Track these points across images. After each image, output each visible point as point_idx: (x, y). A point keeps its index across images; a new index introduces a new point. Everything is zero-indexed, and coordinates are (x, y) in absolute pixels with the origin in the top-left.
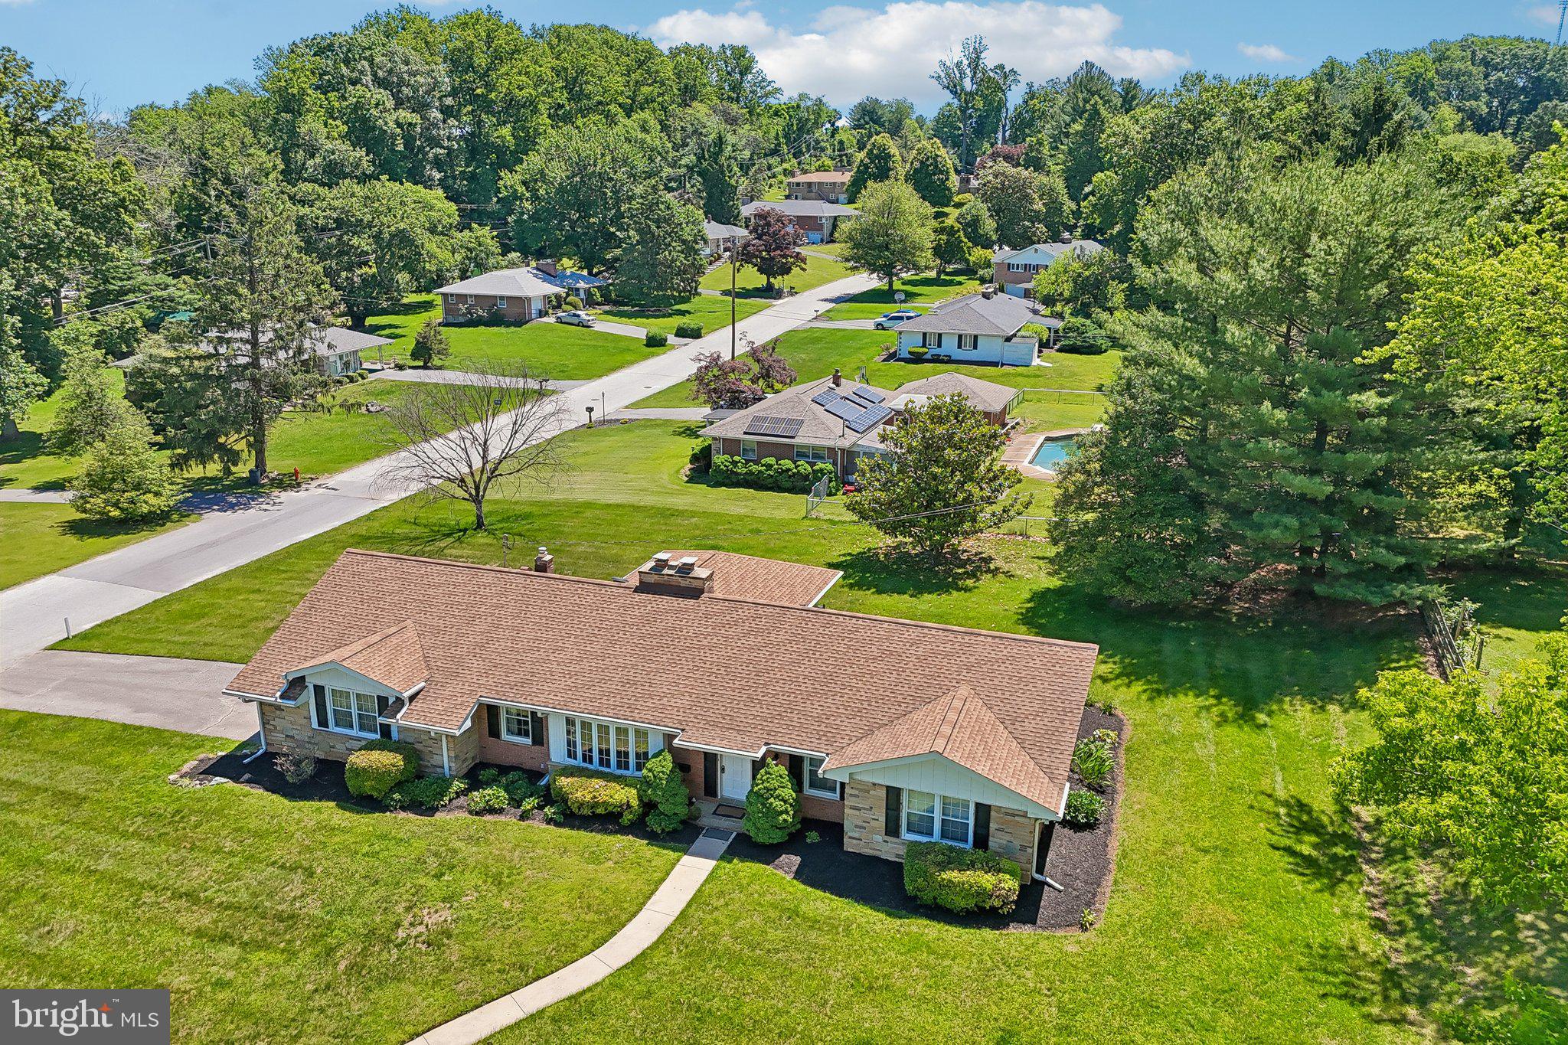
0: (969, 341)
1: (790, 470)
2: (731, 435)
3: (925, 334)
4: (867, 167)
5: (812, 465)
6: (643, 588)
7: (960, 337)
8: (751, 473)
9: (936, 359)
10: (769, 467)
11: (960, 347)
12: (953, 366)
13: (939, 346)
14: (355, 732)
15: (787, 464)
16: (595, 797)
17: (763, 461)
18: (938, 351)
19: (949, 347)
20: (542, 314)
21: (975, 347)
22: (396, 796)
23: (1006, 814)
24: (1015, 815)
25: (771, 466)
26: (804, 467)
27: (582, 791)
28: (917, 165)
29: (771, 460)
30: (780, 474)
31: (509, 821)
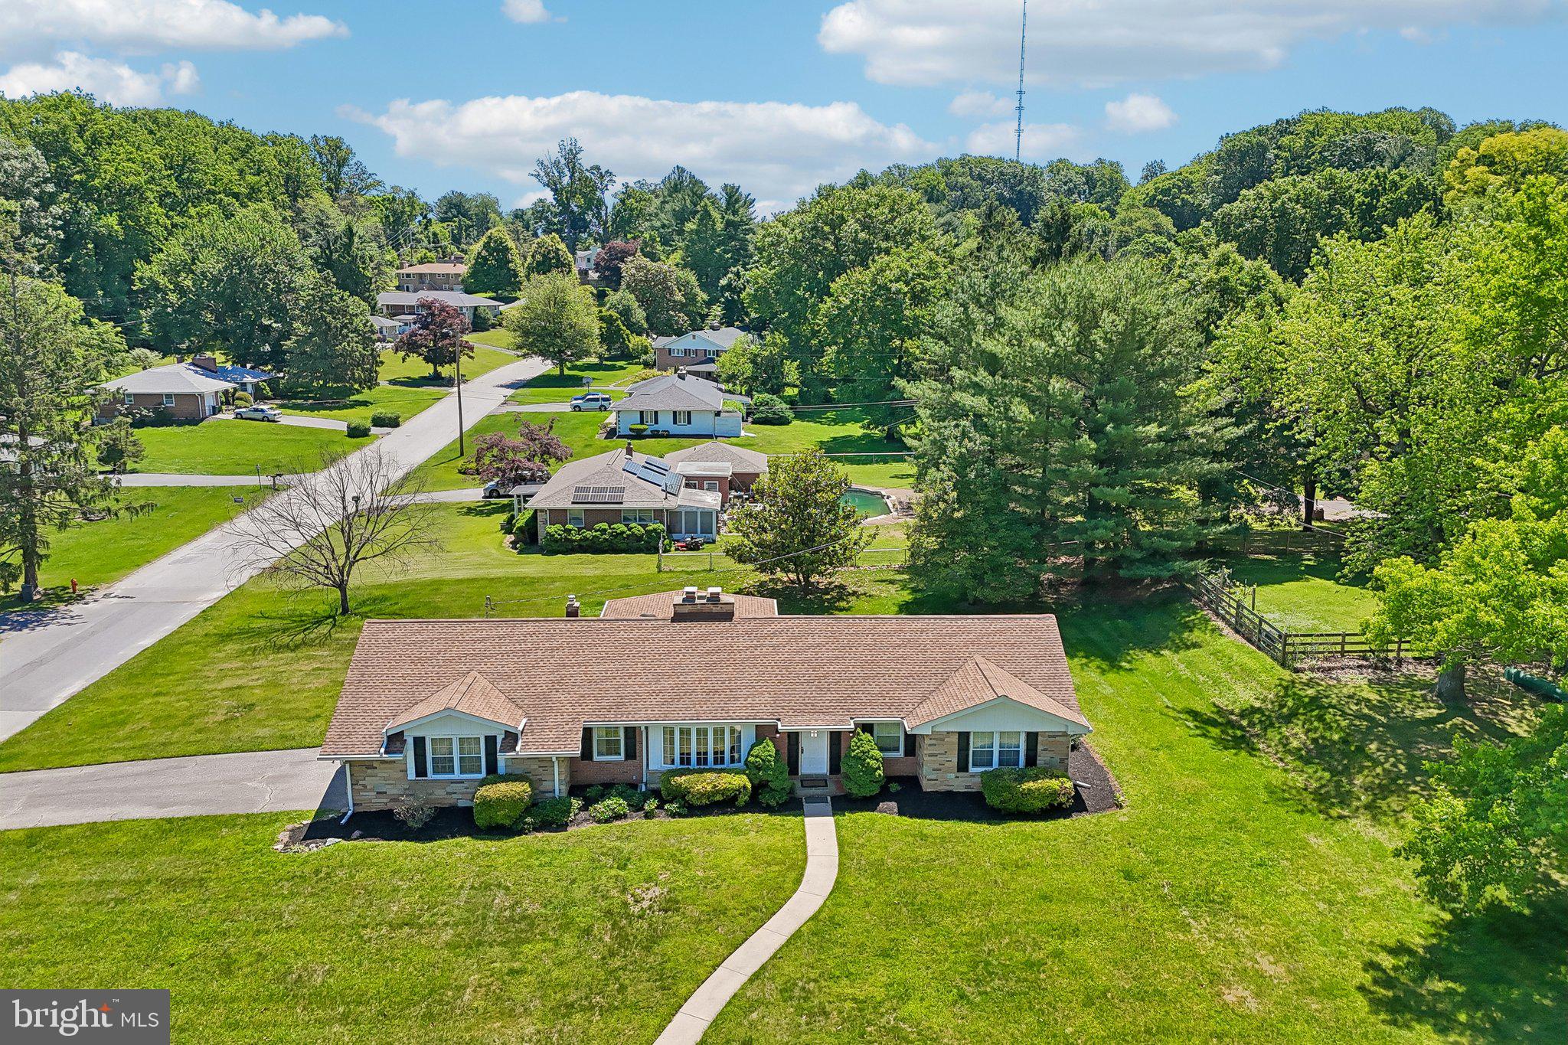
0: (683, 418)
1: (624, 532)
2: (560, 505)
3: (642, 413)
4: (485, 259)
5: (644, 526)
6: (678, 618)
7: (675, 413)
8: (586, 539)
9: (655, 435)
10: (604, 531)
11: (675, 422)
12: (674, 441)
13: (656, 422)
14: (457, 775)
15: (620, 527)
16: (715, 786)
17: (597, 527)
18: (655, 427)
19: (666, 423)
20: (215, 411)
21: (689, 422)
22: (529, 820)
23: (1049, 737)
24: (1054, 737)
25: (605, 530)
26: (637, 529)
27: (702, 783)
28: (539, 257)
29: (604, 526)
30: (616, 537)
31: (636, 821)
